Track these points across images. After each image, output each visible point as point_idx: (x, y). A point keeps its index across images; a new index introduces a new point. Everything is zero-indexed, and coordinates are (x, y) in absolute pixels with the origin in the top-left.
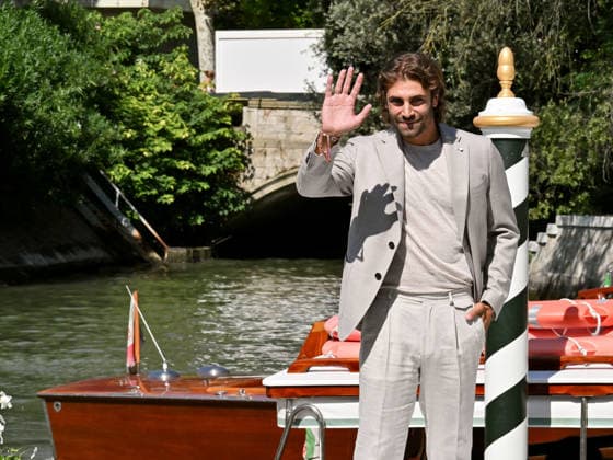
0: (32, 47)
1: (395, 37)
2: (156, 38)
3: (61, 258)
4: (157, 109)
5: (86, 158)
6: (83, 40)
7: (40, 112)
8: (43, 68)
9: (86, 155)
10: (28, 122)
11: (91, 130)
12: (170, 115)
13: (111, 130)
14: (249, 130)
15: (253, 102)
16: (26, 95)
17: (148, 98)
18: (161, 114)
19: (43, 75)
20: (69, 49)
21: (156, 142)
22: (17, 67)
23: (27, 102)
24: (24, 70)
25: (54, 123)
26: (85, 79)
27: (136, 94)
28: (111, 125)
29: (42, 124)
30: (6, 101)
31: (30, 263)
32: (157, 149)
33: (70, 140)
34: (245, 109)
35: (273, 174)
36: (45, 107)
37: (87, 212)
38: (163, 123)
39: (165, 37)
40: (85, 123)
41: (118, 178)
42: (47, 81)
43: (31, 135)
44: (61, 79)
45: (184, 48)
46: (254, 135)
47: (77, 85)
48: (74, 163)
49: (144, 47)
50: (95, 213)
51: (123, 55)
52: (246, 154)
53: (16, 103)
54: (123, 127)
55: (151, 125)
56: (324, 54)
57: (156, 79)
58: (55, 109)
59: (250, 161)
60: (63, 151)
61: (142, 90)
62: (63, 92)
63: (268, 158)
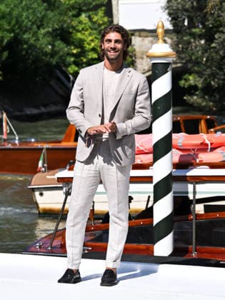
0: (28, 10)
1: (195, 4)
2: (90, 4)
3: (43, 110)
4: (90, 38)
5: (54, 63)
6: (54, 5)
7: (32, 41)
8: (33, 20)
9: (54, 61)
10: (25, 46)
11: (56, 49)
12: (97, 41)
13: (66, 49)
14: (135, 47)
15: (137, 34)
16: (24, 33)
17: (86, 33)
18: (92, 41)
19: (33, 23)
20: (47, 10)
21: (90, 54)
22: (20, 20)
23: (25, 36)
24: (23, 21)
25: (38, 46)
26: (53, 25)
27: (80, 32)
28: (66, 47)
29: (32, 47)
30: (15, 36)
31: (28, 112)
32: (90, 57)
33: (46, 54)
34: (133, 37)
35: (146, 68)
36: (34, 39)
37: (57, 87)
38: (93, 44)
39: (94, 4)
40: (53, 46)
41: (71, 72)
42: (35, 26)
43: (27, 52)
44: (42, 25)
45: (103, 8)
46: (137, 50)
47: (49, 27)
48: (48, 65)
49: (84, 8)
50: (61, 88)
51: (74, 12)
52: (134, 58)
53: (19, 37)
54: (72, 48)
55: (87, 46)
56: (167, 11)
57: (90, 24)
58: (38, 40)
59: (135, 62)
60: (42, 59)
61: (83, 29)
62: (43, 31)
63: (144, 60)
